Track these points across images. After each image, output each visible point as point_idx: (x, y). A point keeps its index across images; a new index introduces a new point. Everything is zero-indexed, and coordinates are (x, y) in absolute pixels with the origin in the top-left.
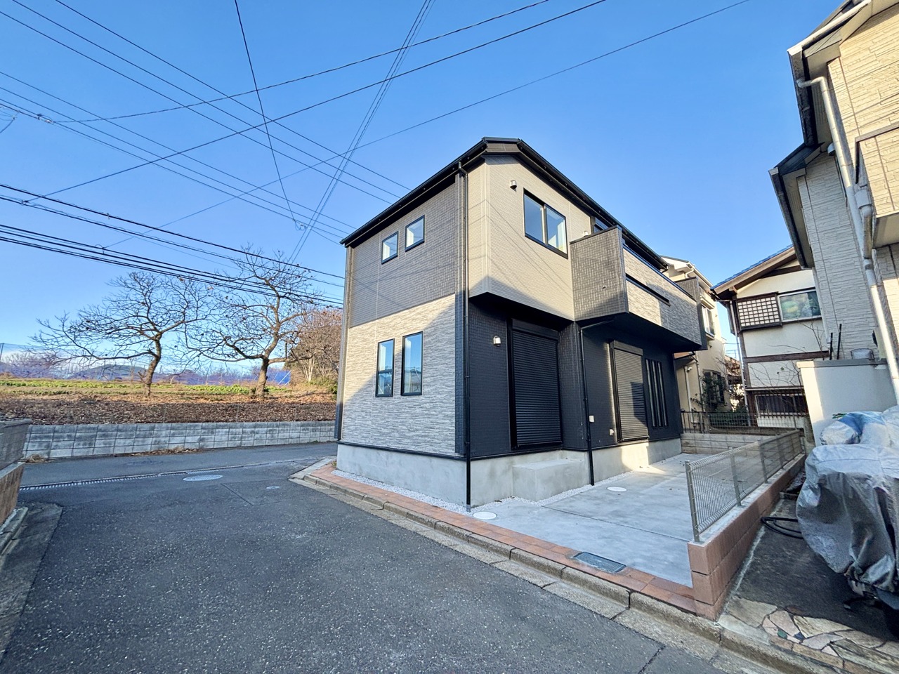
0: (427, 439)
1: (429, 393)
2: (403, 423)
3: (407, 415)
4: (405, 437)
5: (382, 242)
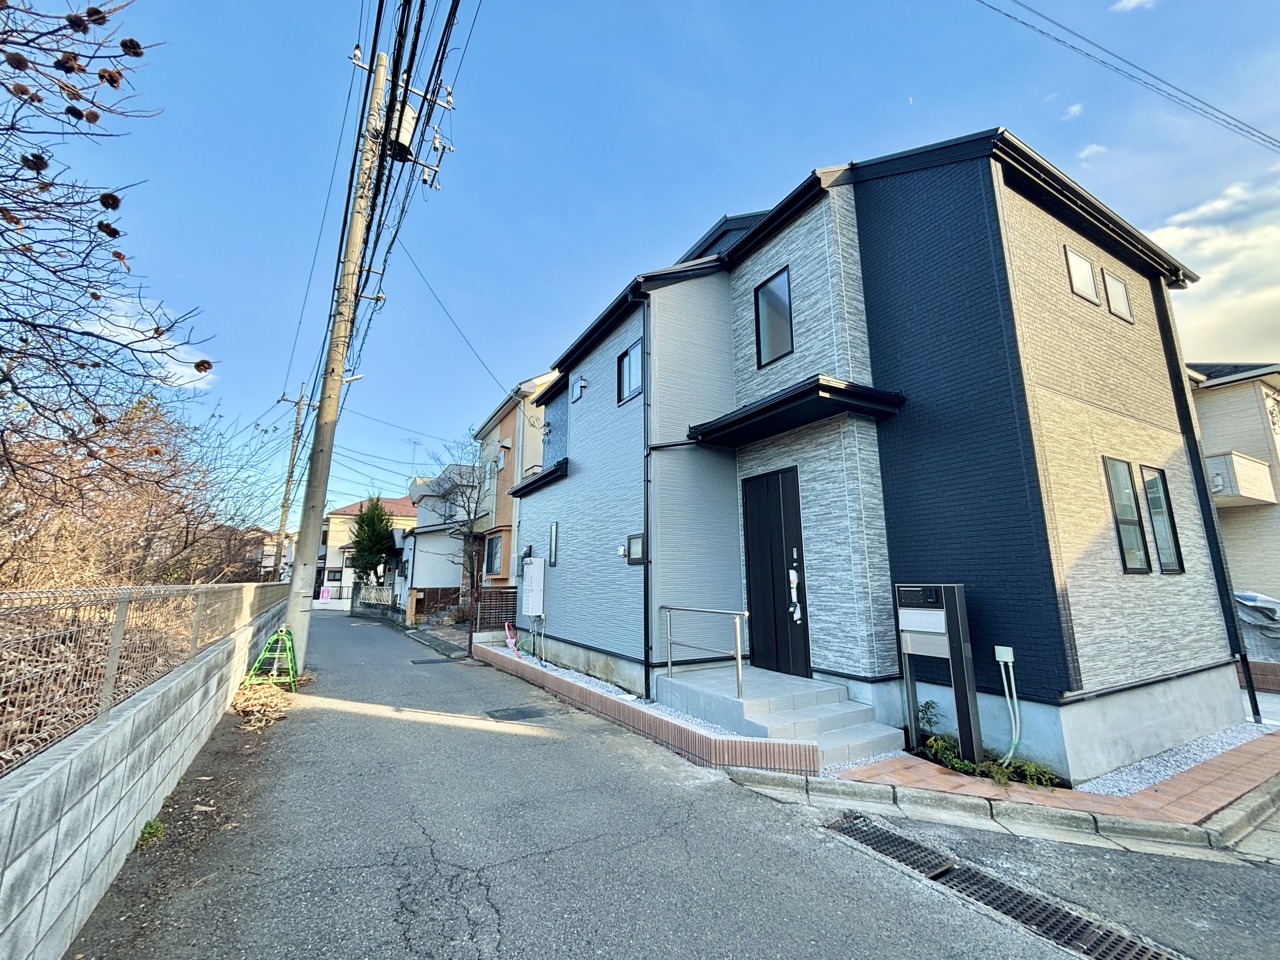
1: (1189, 571)
2: (1173, 624)
5: (1064, 246)
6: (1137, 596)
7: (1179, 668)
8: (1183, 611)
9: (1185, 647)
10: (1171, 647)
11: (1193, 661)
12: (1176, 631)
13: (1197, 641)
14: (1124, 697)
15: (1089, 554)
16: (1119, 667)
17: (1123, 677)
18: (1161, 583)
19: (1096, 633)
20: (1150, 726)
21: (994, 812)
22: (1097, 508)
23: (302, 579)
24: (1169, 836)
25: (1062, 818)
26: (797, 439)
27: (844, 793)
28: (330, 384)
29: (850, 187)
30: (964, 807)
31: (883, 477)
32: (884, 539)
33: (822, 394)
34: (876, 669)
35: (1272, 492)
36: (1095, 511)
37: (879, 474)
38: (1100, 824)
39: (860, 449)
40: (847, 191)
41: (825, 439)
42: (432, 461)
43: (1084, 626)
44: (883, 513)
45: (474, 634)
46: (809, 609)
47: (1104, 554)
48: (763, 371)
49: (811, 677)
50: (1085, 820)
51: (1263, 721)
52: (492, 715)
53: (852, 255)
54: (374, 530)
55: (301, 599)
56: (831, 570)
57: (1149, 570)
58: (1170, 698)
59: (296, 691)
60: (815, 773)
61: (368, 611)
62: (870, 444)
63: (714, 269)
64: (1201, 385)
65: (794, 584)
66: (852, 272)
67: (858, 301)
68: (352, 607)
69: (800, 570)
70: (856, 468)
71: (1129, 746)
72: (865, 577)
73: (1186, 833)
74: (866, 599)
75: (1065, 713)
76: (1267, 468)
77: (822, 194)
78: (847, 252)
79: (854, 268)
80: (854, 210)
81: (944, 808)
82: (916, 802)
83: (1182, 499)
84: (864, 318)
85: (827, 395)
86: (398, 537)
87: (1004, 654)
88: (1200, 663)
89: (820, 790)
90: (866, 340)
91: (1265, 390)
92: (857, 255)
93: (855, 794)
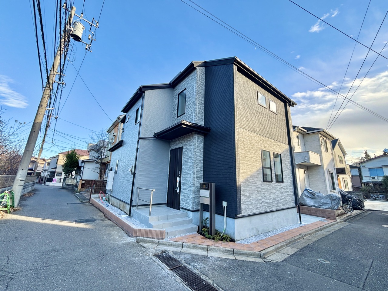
0: (287, 202)
1: (285, 182)
2: (278, 196)
3: (279, 192)
4: (279, 203)
5: (257, 91)
6: (267, 188)
7: (278, 208)
8: (281, 193)
9: (281, 203)
10: (276, 202)
11: (283, 207)
12: (279, 198)
13: (285, 201)
14: (258, 216)
15: (252, 176)
16: (258, 208)
17: (258, 211)
18: (275, 185)
19: (251, 198)
20: (265, 224)
21: (208, 249)
22: (257, 164)
23: (21, 174)
24: (251, 255)
25: (225, 251)
26: (184, 139)
27: (169, 245)
28: (40, 109)
29: (204, 68)
30: (201, 248)
31: (204, 151)
32: (202, 169)
33: (183, 126)
34: (195, 208)
35: (320, 162)
36: (256, 164)
37: (203, 151)
38: (235, 252)
39: (197, 143)
40: (203, 69)
41: (189, 139)
42: (91, 138)
43: (247, 196)
44: (203, 162)
45: (92, 195)
46: (181, 189)
47: (257, 176)
48: (178, 118)
49: (180, 210)
50: (231, 251)
51: (302, 223)
52: (76, 221)
53: (202, 87)
54: (72, 160)
55: (19, 181)
56: (187, 178)
57: (272, 181)
58: (274, 217)
59: (9, 213)
60: (162, 239)
61: (68, 187)
62: (201, 142)
63: (168, 87)
64: (306, 133)
65: (178, 182)
66: (201, 92)
67: (202, 100)
68: (63, 185)
69: (180, 178)
70: (195, 148)
71: (257, 230)
72: (194, 180)
73: (255, 254)
74: (194, 186)
75: (237, 221)
76: (319, 156)
77: (195, 69)
78: (200, 86)
79: (202, 91)
80: (204, 74)
81: (195, 249)
82: (188, 247)
83: (286, 162)
84: (204, 106)
85: (185, 126)
86: (80, 162)
87: (225, 204)
88: (285, 207)
89: (162, 244)
90: (204, 112)
91: (320, 135)
92: (204, 87)
93: (171, 245)
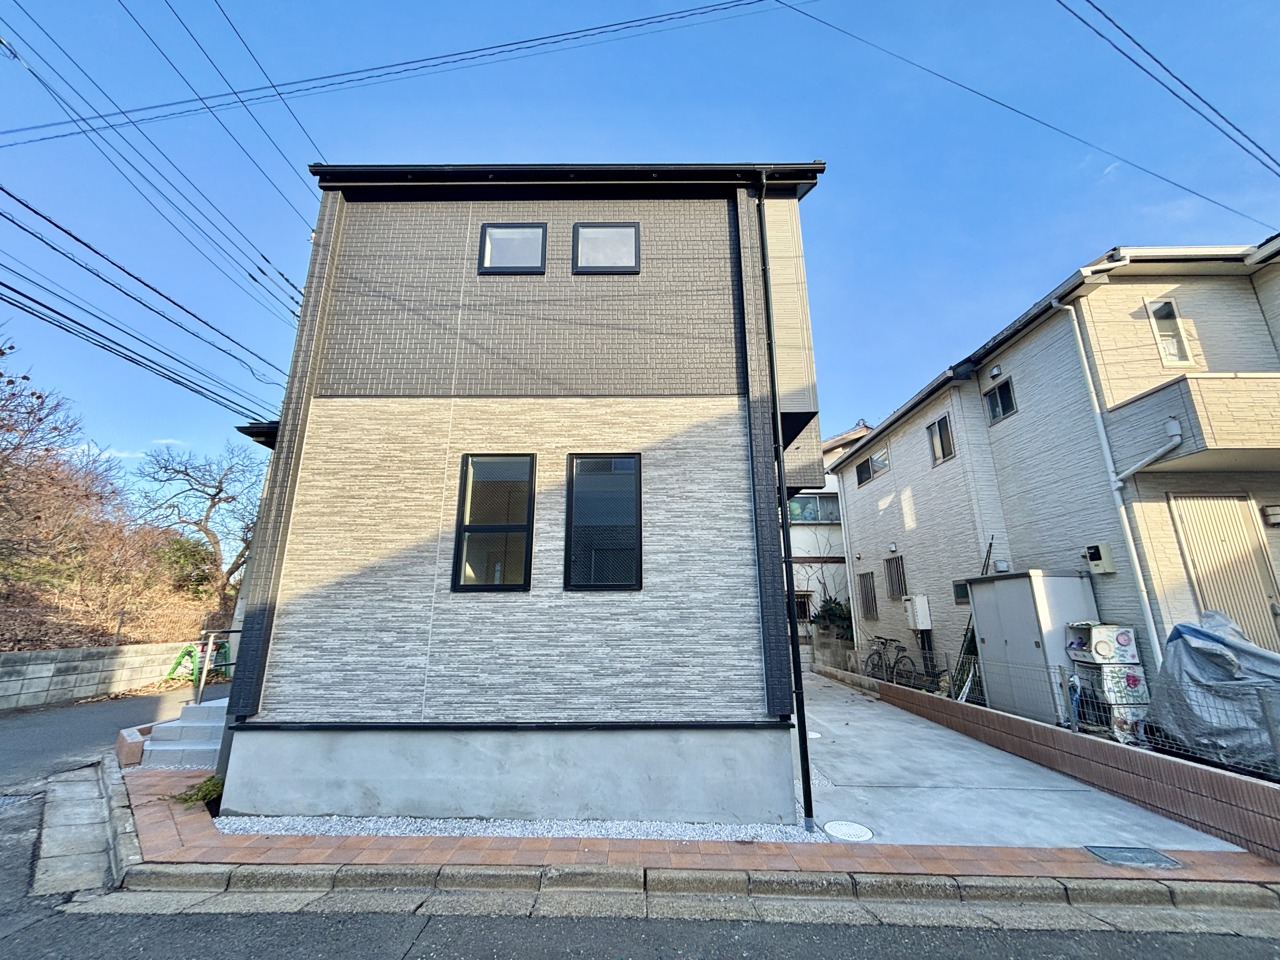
0: (663, 690)
1: (665, 587)
2: (571, 658)
3: (589, 637)
4: (584, 691)
5: (485, 225)
6: (478, 620)
14: (388, 736)
16: (387, 701)
17: (388, 713)
57: (525, 587)
